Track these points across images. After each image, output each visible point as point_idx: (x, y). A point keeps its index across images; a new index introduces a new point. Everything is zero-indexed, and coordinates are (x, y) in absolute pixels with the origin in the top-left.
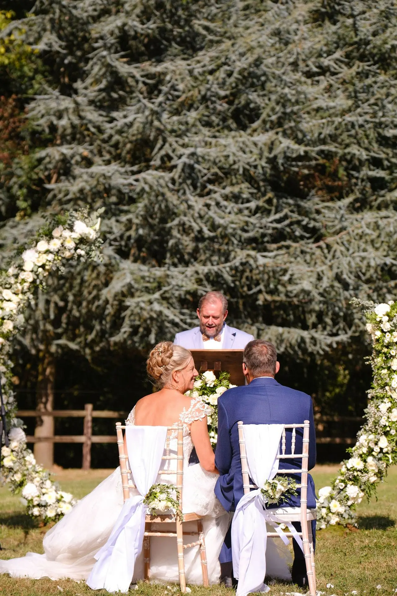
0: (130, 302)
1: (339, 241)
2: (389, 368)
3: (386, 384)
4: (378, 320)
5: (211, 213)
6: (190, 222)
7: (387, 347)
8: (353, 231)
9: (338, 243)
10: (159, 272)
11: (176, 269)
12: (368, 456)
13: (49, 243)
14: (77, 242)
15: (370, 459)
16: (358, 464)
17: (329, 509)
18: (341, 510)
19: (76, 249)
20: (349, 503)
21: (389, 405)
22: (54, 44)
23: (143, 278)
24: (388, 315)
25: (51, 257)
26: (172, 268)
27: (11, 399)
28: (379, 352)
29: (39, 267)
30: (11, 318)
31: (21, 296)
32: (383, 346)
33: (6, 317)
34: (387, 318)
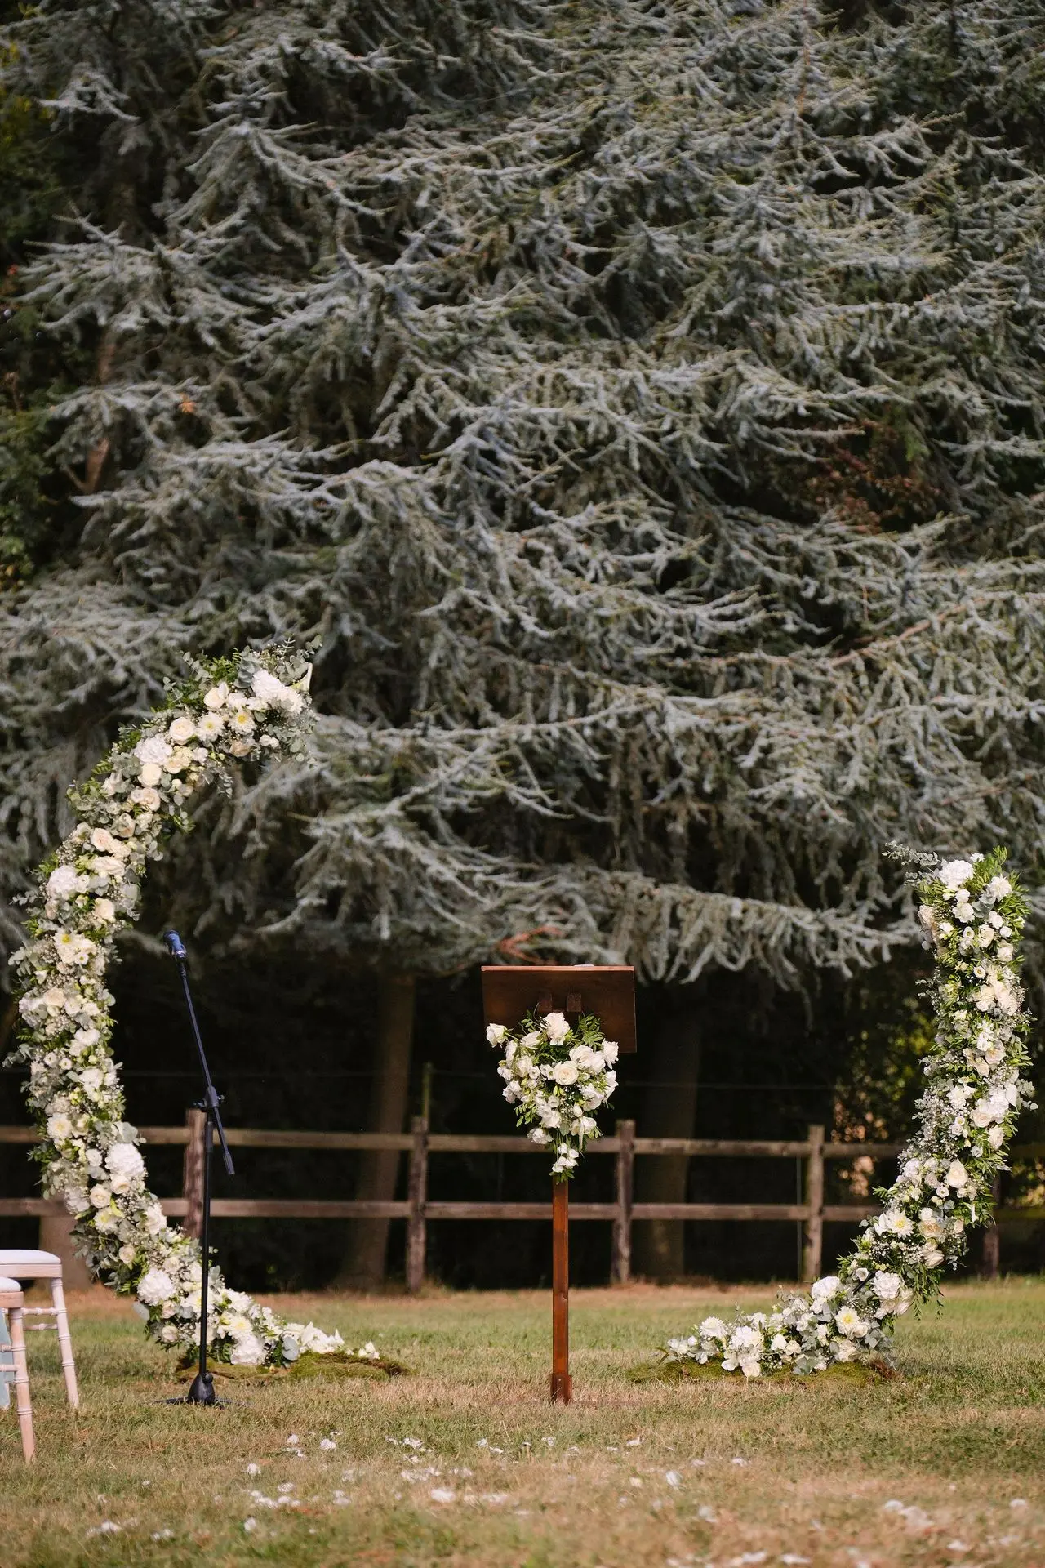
0: (322, 828)
1: (902, 652)
2: (971, 1007)
3: (966, 1044)
4: (947, 896)
5: (542, 577)
6: (484, 601)
7: (967, 960)
8: (943, 625)
9: (898, 659)
10: (396, 741)
11: (446, 734)
12: (923, 1206)
13: (196, 723)
14: (261, 719)
15: (926, 1214)
16: (901, 1224)
17: (834, 1326)
18: (862, 1328)
19: (257, 735)
20: (880, 1313)
21: (970, 1091)
22: (101, 95)
23: (355, 759)
24: (968, 886)
25: (201, 754)
26: (433, 731)
27: (111, 1079)
28: (947, 971)
29: (175, 776)
30: (110, 894)
31: (132, 843)
32: (959, 957)
33: (100, 892)
34: (964, 895)
